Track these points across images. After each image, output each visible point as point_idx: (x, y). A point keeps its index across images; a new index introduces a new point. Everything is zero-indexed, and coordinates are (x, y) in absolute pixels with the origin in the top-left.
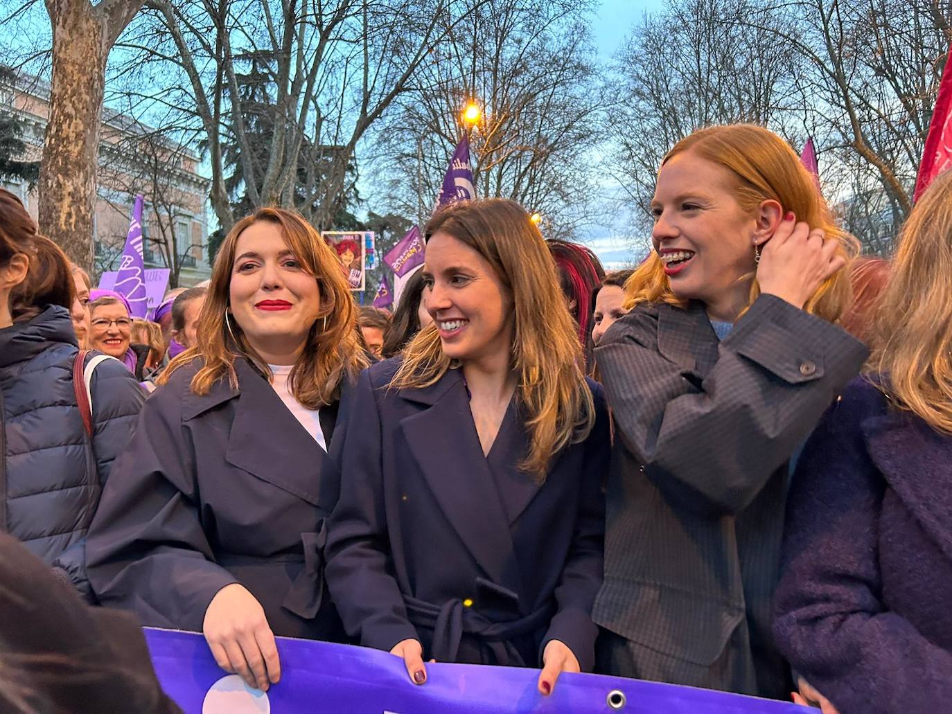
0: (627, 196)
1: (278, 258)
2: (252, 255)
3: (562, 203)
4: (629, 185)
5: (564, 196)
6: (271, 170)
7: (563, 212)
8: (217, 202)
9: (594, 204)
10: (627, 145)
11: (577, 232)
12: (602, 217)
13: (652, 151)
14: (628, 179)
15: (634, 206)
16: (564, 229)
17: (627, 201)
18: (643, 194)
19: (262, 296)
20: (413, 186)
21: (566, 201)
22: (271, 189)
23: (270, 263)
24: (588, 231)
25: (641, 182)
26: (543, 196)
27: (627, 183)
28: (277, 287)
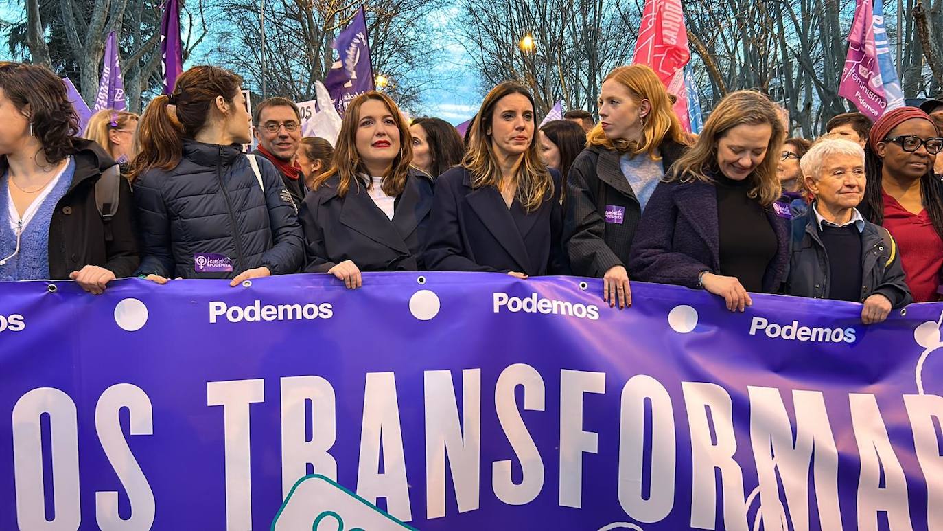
0: (471, 62)
1: (382, 119)
2: (369, 117)
3: (406, 65)
4: (472, 50)
5: (409, 59)
6: (96, 18)
7: (408, 74)
8: (35, 50)
9: (439, 68)
10: (471, 9)
11: (422, 95)
12: (447, 81)
13: (495, 17)
14: (471, 44)
15: (478, 72)
16: (408, 93)
17: (471, 67)
18: (487, 60)
19: (376, 139)
20: (247, 41)
21: (410, 64)
22: (97, 39)
23: (379, 122)
24: (433, 95)
25: (484, 48)
26: (386, 56)
27: (471, 48)
28: (384, 134)
